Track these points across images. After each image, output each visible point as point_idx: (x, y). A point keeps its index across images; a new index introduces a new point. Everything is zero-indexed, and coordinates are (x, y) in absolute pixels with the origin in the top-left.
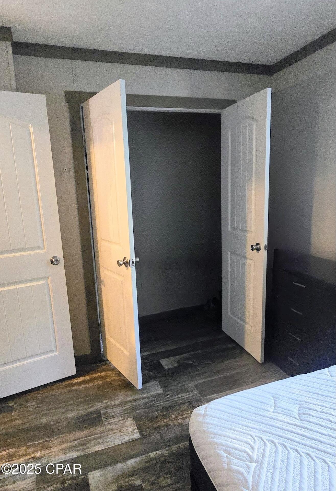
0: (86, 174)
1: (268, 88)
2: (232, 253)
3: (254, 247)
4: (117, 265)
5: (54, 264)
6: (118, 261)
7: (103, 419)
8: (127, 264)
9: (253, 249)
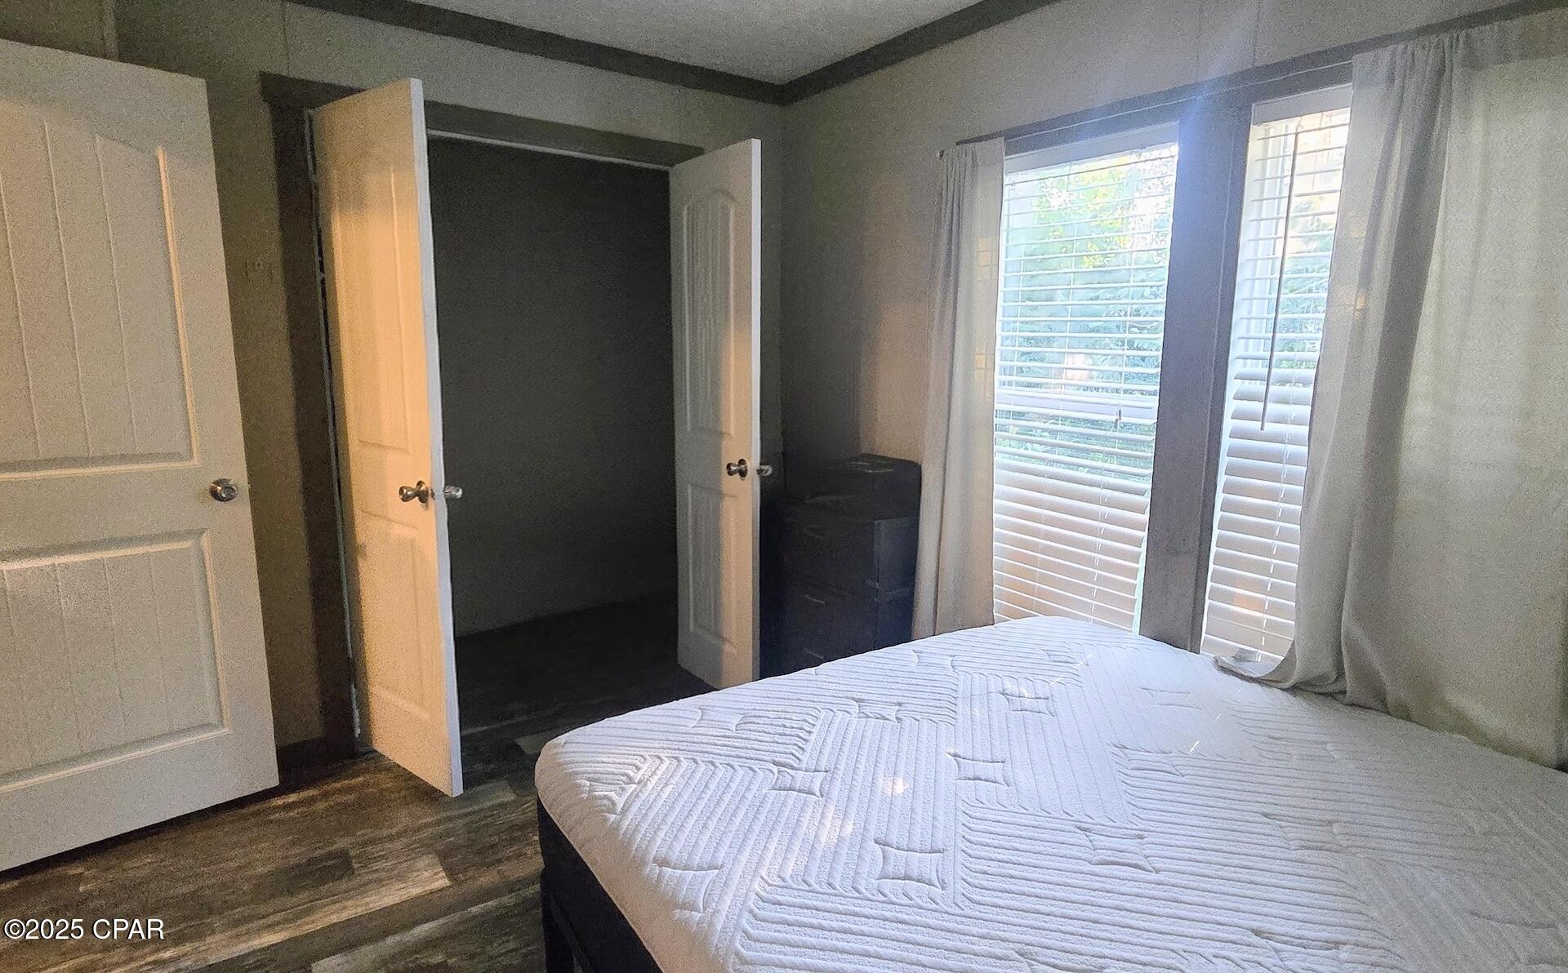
0: (319, 280)
1: (753, 140)
2: (695, 486)
3: (733, 468)
4: (399, 497)
5: (221, 499)
6: (401, 490)
7: (356, 866)
8: (423, 496)
9: (730, 473)
